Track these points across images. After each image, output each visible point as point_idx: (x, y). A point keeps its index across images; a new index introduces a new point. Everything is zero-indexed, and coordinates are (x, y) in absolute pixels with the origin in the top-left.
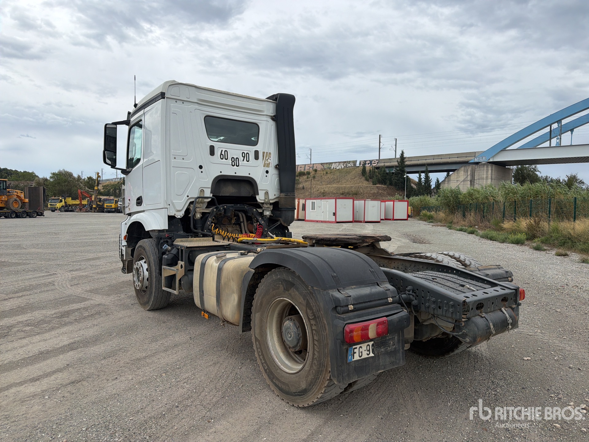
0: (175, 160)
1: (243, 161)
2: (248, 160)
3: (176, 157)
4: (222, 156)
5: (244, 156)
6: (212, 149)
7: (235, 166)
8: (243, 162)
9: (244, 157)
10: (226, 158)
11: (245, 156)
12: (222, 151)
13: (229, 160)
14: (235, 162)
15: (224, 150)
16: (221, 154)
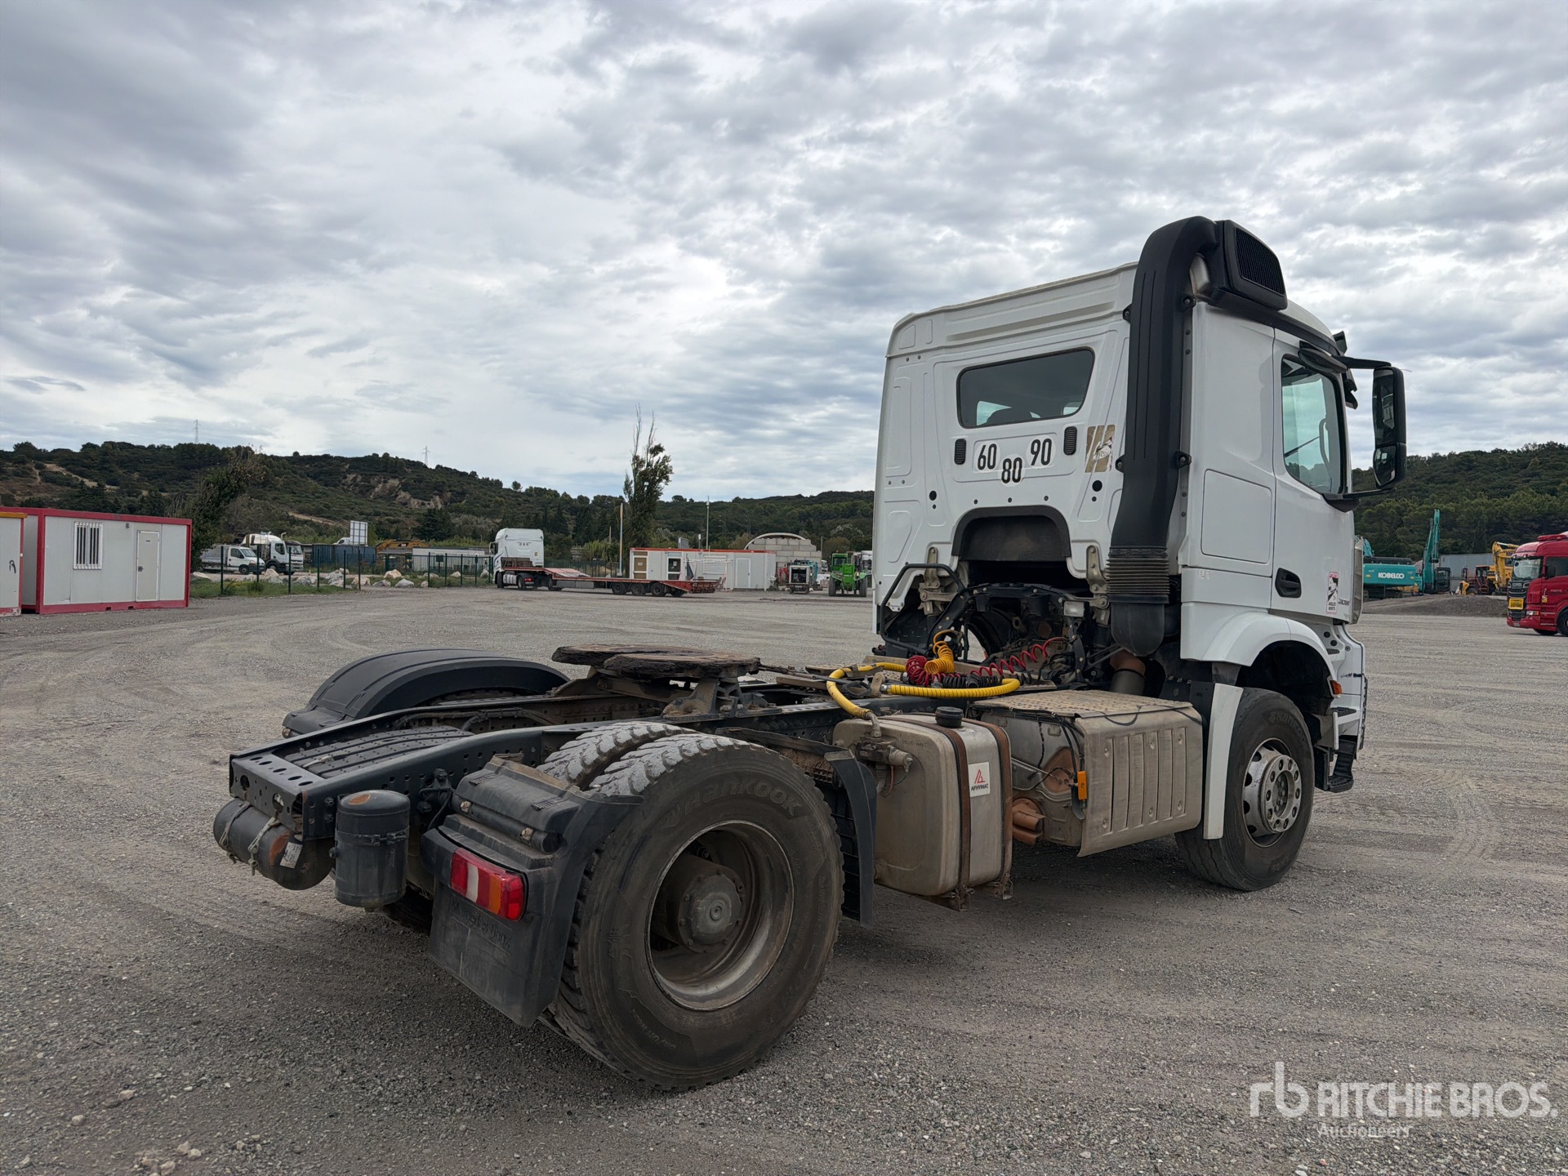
0: (890, 487)
1: (1033, 464)
2: (1046, 460)
3: (892, 480)
4: (982, 460)
5: (1035, 449)
6: (961, 447)
7: (1011, 482)
8: (1033, 467)
9: (1036, 454)
10: (991, 464)
11: (1040, 450)
12: (984, 447)
13: (998, 469)
14: (1011, 470)
15: (988, 444)
16: (981, 456)
